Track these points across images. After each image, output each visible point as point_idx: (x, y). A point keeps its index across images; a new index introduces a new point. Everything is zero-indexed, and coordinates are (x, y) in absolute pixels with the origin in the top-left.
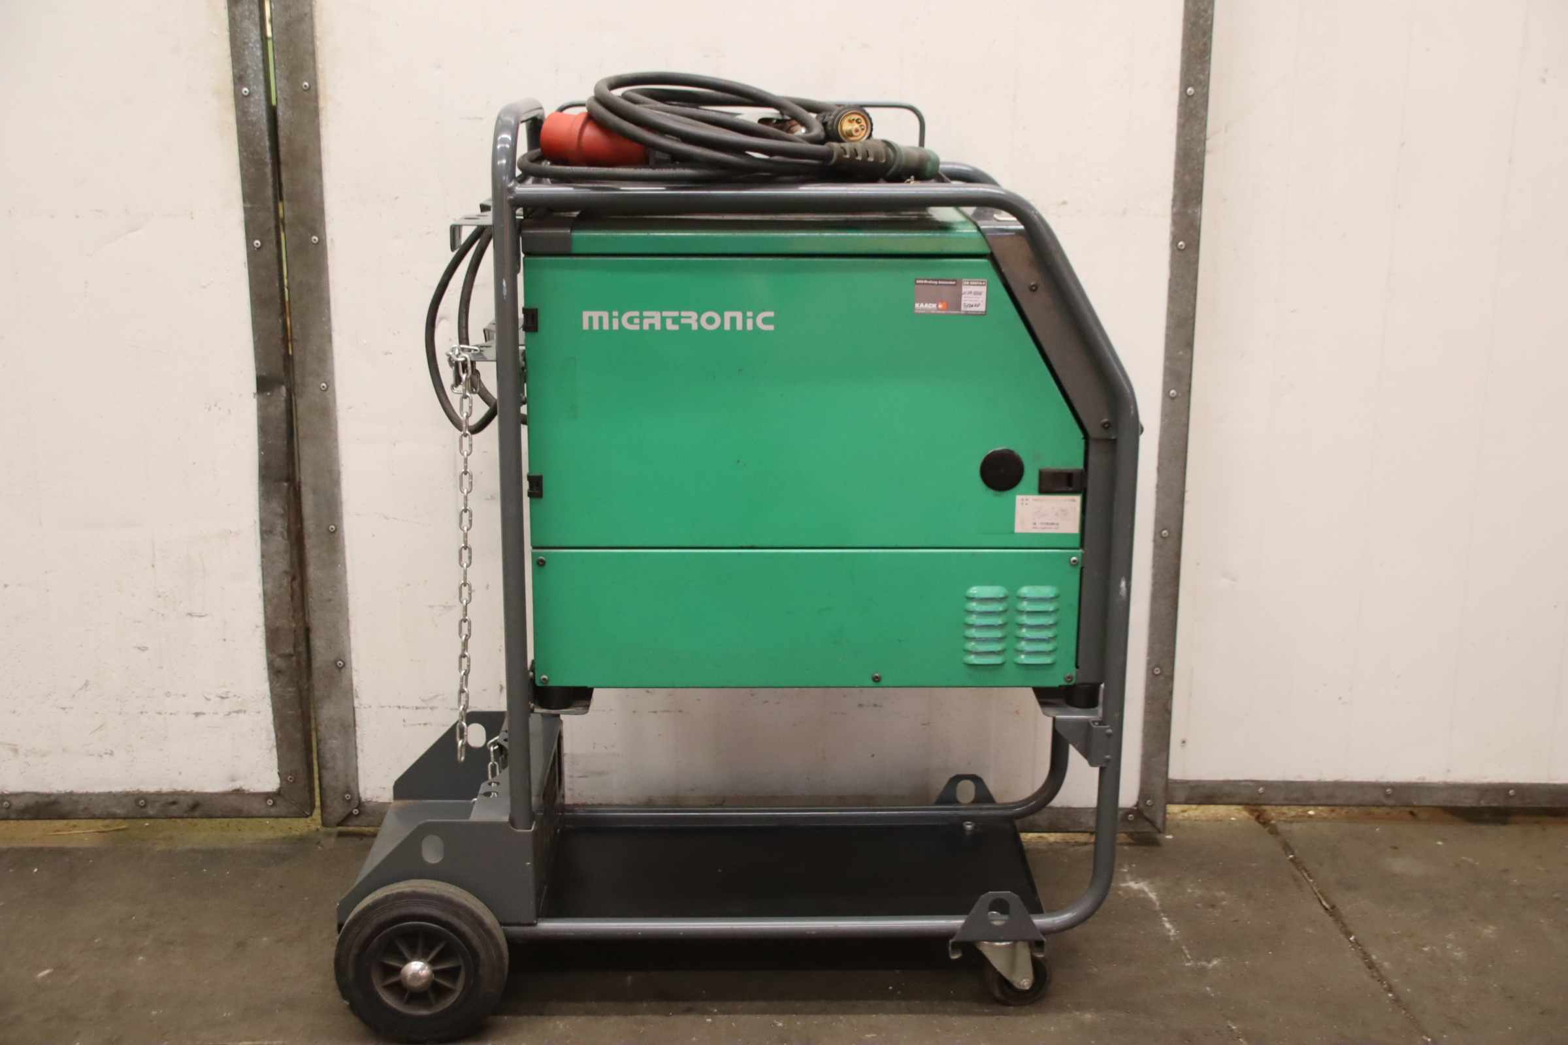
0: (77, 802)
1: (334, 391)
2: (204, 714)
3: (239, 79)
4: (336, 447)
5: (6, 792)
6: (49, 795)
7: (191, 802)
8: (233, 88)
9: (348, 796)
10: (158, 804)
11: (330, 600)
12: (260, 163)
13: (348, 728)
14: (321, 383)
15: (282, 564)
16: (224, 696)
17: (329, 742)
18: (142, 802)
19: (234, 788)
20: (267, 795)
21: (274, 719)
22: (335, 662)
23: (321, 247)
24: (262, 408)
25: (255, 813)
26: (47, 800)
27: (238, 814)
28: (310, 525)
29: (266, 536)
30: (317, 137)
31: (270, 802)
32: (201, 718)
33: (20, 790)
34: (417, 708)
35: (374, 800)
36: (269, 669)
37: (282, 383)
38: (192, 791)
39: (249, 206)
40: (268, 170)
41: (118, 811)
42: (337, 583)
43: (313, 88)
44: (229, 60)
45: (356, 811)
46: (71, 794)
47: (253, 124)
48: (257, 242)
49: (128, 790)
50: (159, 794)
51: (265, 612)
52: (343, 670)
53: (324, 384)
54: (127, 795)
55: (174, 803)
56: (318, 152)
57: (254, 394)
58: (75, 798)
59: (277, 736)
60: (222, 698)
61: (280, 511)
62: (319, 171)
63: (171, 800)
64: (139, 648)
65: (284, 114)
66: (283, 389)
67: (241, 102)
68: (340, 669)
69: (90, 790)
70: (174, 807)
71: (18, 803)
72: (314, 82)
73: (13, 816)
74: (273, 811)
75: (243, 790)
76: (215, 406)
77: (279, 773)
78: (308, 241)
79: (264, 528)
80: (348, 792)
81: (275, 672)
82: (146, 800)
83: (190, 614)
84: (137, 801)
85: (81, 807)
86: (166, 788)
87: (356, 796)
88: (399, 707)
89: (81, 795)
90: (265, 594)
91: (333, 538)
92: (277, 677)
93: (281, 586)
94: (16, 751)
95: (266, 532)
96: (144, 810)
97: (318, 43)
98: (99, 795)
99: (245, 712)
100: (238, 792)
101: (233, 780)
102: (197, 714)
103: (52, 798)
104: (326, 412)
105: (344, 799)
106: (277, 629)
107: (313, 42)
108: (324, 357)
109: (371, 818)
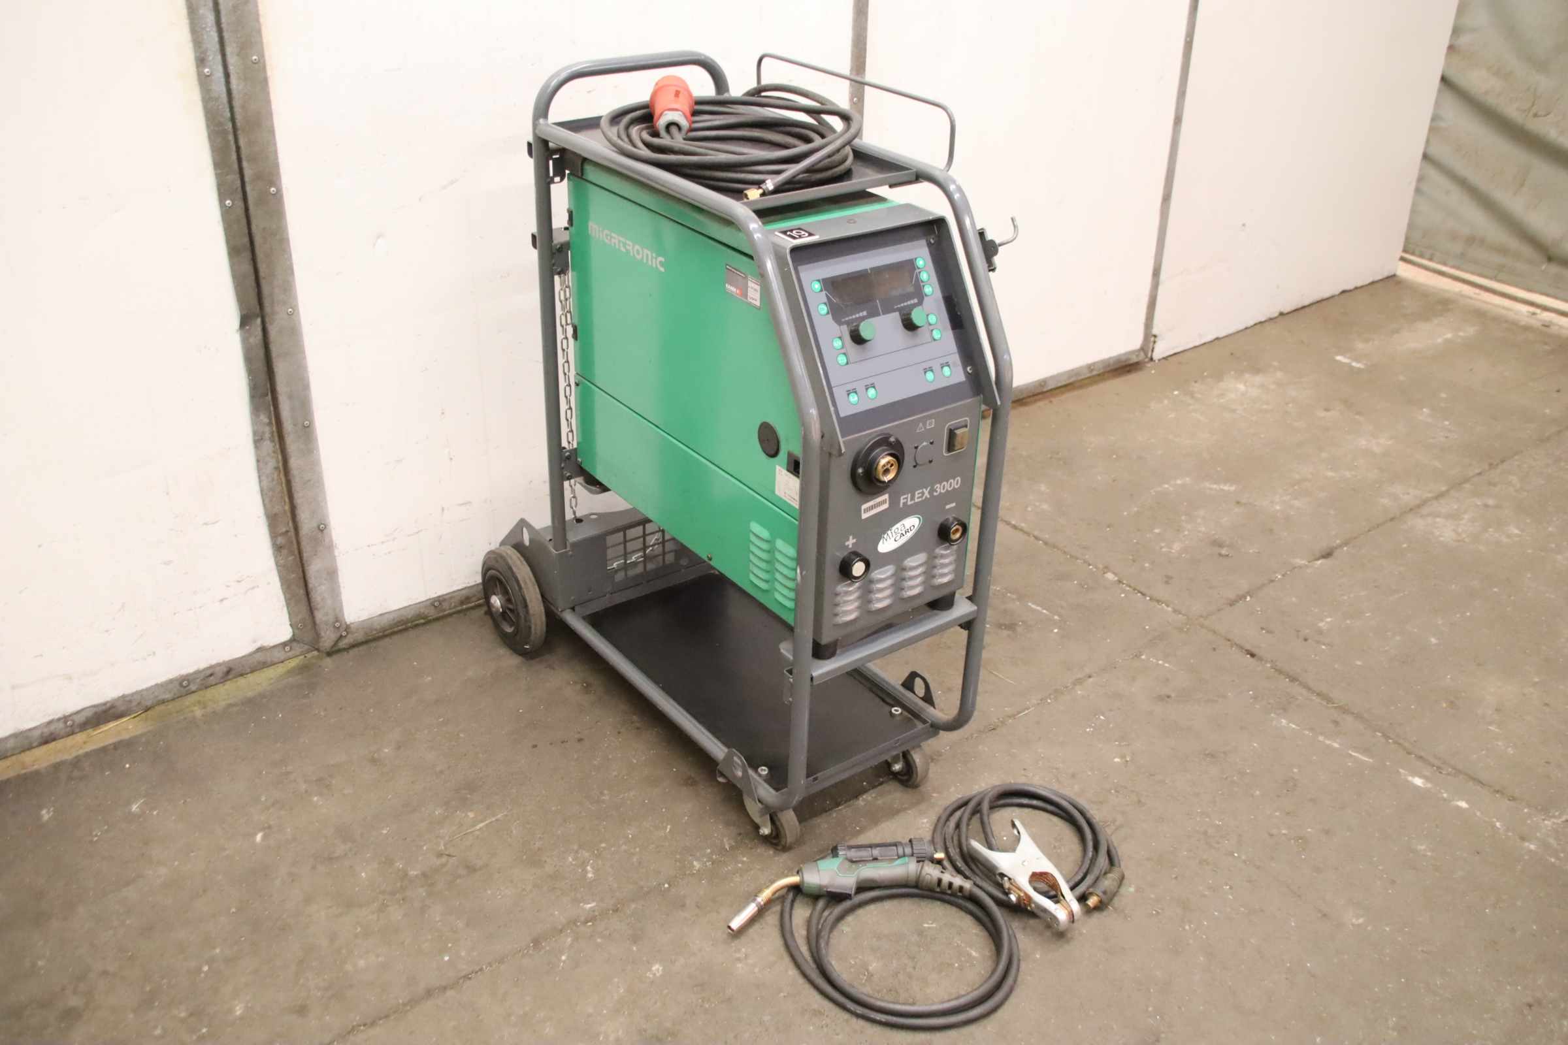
0: (130, 701)
1: (298, 313)
2: (226, 599)
3: (201, 61)
4: (305, 358)
5: (67, 714)
6: (105, 704)
7: (225, 670)
8: (195, 70)
9: (337, 624)
10: (198, 680)
11: (309, 481)
12: (225, 132)
13: (332, 574)
14: (288, 309)
15: (272, 463)
16: (240, 580)
17: (319, 588)
18: (185, 683)
19: (257, 647)
20: (284, 644)
21: (282, 586)
22: (319, 527)
23: (278, 196)
24: (245, 341)
25: (276, 660)
26: (104, 708)
27: (264, 665)
28: (288, 426)
29: (258, 445)
30: (268, 102)
31: (287, 648)
32: (225, 602)
33: (79, 708)
34: (383, 542)
35: (357, 620)
36: (273, 547)
37: (258, 316)
38: (224, 662)
39: (219, 171)
40: (231, 137)
41: (167, 696)
42: (314, 465)
43: (262, 61)
44: (191, 45)
45: (344, 634)
46: (124, 696)
47: (217, 99)
48: (228, 202)
49: (171, 678)
50: (198, 672)
51: (264, 505)
52: (325, 531)
53: (290, 310)
54: (171, 681)
55: (211, 675)
56: (270, 114)
57: (237, 331)
58: (128, 699)
59: (285, 598)
60: (239, 582)
61: (266, 420)
62: (272, 132)
63: (209, 672)
64: (165, 563)
65: (238, 85)
66: (259, 321)
67: (204, 81)
68: (322, 531)
69: (140, 688)
70: (212, 678)
71: (80, 719)
72: (262, 55)
73: (77, 730)
74: (290, 654)
75: (264, 647)
76: (205, 347)
77: (291, 625)
78: (268, 193)
79: (257, 438)
80: (337, 621)
81: (278, 549)
82: (188, 680)
83: (206, 524)
84: (181, 684)
85: (134, 704)
86: (203, 665)
87: (343, 623)
88: (369, 546)
89: (133, 694)
90: (262, 491)
91: (307, 431)
92: (280, 552)
93: (273, 480)
94: (70, 678)
95: (258, 441)
96: (188, 688)
97: (262, 20)
98: (147, 689)
99: (258, 586)
100: (260, 649)
101: (255, 642)
102: (222, 600)
103: (108, 705)
104: (294, 332)
105: (334, 627)
106: (276, 515)
107: (258, 20)
108: (288, 287)
109: (356, 634)
